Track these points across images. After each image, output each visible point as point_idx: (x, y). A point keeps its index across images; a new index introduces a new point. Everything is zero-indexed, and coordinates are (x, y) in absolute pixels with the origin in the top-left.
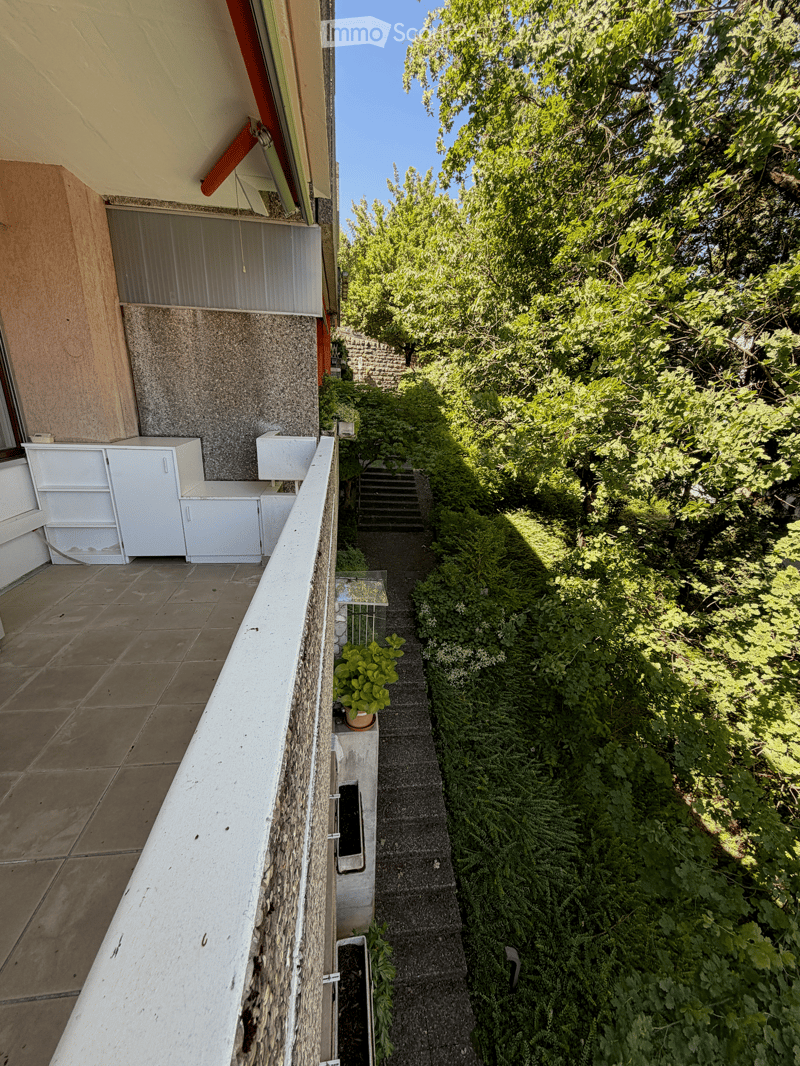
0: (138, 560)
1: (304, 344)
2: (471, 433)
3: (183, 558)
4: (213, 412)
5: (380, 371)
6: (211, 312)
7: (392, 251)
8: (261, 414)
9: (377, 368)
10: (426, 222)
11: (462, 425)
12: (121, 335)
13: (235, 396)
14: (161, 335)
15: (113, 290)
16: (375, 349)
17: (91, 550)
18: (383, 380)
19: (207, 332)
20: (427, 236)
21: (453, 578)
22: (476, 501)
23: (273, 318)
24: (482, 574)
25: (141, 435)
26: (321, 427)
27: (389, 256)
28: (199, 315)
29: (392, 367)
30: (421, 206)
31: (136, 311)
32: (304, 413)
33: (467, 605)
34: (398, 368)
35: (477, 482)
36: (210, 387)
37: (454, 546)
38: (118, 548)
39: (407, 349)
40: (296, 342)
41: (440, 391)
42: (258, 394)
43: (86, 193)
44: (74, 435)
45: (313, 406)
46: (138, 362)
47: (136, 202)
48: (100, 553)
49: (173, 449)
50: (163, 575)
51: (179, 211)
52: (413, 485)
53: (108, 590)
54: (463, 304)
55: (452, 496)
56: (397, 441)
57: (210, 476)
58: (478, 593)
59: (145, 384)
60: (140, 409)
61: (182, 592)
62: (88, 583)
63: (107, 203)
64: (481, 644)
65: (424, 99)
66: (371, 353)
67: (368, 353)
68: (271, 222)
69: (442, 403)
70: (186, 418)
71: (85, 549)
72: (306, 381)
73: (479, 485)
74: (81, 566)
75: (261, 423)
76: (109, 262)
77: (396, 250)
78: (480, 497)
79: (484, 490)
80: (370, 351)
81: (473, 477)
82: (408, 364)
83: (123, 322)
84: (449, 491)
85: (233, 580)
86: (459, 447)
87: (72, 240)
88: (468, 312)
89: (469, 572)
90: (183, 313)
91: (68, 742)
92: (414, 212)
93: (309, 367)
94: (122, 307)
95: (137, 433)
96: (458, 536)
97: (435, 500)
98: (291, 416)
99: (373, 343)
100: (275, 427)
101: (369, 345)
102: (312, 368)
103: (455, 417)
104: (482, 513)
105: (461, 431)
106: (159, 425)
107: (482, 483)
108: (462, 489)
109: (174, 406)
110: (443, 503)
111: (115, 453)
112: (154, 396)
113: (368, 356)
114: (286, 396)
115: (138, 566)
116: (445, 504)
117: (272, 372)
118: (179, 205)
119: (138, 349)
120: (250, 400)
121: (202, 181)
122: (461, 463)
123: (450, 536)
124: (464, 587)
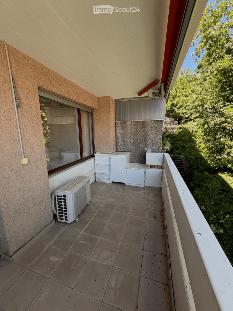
0: (113, 182)
1: (159, 127)
2: (204, 145)
3: (124, 183)
4: (134, 145)
5: (169, 126)
6: (135, 121)
7: (175, 92)
8: (146, 146)
9: (168, 125)
10: (187, 82)
11: (201, 143)
12: (115, 128)
13: (139, 141)
14: (123, 128)
15: (115, 119)
16: (168, 120)
17: (104, 179)
18: (170, 129)
19: (134, 126)
20: (187, 86)
21: (199, 196)
22: (206, 168)
23: (151, 121)
24: (212, 197)
25: (116, 151)
26: (162, 149)
27: (174, 94)
28: (133, 122)
29: (173, 125)
30: (185, 78)
31: (119, 123)
32: (158, 145)
33: (206, 207)
34: (175, 125)
35: (206, 162)
36: (133, 139)
37: (199, 184)
38: (110, 179)
39: (179, 119)
40: (157, 127)
41: (191, 132)
42: (145, 141)
43: (112, 100)
44: (104, 152)
45: (160, 144)
46: (118, 134)
47: (122, 99)
48: (105, 180)
49: (125, 156)
50: (119, 187)
51: (131, 99)
52: (182, 162)
53: (109, 190)
54: (202, 105)
55: (196, 166)
56: (179, 149)
57: (131, 162)
58: (210, 203)
59: (119, 139)
60: (117, 145)
61: (125, 193)
62: (104, 188)
63: (116, 100)
64: (213, 223)
65: (192, 54)
66: (167, 121)
67: (165, 121)
68: (153, 98)
69: (194, 136)
70: (127, 147)
71: (103, 178)
72: (159, 137)
73: (207, 163)
74: (102, 183)
75: (146, 148)
76: (114, 113)
77: (177, 92)
78: (208, 167)
79: (209, 165)
80: (166, 120)
81: (205, 160)
82: (179, 124)
83: (116, 126)
84: (195, 164)
85: (137, 192)
86: (199, 150)
87: (110, 110)
88: (204, 108)
89: (206, 195)
90: (129, 122)
91: (107, 232)
92: (183, 80)
93: (160, 133)
94: (116, 122)
95: (115, 151)
96: (201, 181)
97: (190, 167)
98: (154, 146)
99: (167, 118)
100: (149, 149)
101: (166, 119)
102: (161, 133)
103: (198, 140)
104: (209, 173)
105: (200, 144)
106: (120, 149)
107: (208, 162)
108: (201, 164)
109: (124, 144)
110: (193, 168)
111: (112, 156)
112: (120, 142)
113: (165, 122)
114: (153, 141)
115: (114, 184)
116: (194, 169)
117: (150, 135)
118: (131, 98)
119: (118, 131)
120: (143, 142)
121: (139, 93)
122: (200, 155)
123: (197, 181)
124: (204, 200)
